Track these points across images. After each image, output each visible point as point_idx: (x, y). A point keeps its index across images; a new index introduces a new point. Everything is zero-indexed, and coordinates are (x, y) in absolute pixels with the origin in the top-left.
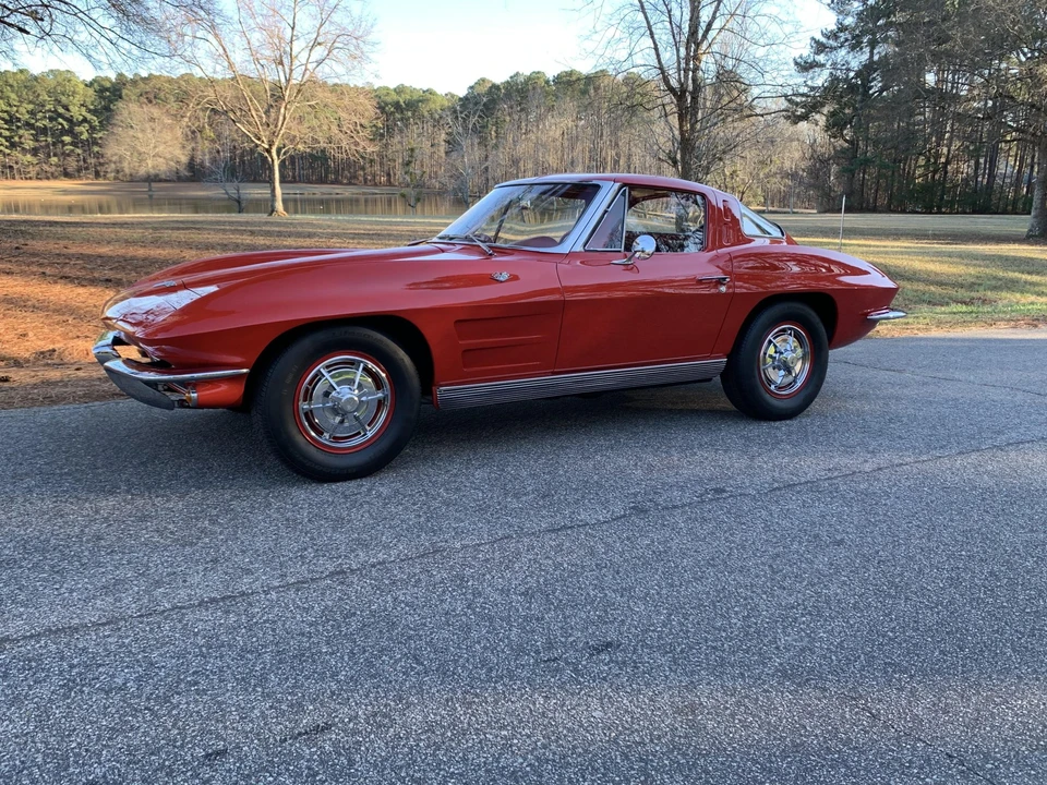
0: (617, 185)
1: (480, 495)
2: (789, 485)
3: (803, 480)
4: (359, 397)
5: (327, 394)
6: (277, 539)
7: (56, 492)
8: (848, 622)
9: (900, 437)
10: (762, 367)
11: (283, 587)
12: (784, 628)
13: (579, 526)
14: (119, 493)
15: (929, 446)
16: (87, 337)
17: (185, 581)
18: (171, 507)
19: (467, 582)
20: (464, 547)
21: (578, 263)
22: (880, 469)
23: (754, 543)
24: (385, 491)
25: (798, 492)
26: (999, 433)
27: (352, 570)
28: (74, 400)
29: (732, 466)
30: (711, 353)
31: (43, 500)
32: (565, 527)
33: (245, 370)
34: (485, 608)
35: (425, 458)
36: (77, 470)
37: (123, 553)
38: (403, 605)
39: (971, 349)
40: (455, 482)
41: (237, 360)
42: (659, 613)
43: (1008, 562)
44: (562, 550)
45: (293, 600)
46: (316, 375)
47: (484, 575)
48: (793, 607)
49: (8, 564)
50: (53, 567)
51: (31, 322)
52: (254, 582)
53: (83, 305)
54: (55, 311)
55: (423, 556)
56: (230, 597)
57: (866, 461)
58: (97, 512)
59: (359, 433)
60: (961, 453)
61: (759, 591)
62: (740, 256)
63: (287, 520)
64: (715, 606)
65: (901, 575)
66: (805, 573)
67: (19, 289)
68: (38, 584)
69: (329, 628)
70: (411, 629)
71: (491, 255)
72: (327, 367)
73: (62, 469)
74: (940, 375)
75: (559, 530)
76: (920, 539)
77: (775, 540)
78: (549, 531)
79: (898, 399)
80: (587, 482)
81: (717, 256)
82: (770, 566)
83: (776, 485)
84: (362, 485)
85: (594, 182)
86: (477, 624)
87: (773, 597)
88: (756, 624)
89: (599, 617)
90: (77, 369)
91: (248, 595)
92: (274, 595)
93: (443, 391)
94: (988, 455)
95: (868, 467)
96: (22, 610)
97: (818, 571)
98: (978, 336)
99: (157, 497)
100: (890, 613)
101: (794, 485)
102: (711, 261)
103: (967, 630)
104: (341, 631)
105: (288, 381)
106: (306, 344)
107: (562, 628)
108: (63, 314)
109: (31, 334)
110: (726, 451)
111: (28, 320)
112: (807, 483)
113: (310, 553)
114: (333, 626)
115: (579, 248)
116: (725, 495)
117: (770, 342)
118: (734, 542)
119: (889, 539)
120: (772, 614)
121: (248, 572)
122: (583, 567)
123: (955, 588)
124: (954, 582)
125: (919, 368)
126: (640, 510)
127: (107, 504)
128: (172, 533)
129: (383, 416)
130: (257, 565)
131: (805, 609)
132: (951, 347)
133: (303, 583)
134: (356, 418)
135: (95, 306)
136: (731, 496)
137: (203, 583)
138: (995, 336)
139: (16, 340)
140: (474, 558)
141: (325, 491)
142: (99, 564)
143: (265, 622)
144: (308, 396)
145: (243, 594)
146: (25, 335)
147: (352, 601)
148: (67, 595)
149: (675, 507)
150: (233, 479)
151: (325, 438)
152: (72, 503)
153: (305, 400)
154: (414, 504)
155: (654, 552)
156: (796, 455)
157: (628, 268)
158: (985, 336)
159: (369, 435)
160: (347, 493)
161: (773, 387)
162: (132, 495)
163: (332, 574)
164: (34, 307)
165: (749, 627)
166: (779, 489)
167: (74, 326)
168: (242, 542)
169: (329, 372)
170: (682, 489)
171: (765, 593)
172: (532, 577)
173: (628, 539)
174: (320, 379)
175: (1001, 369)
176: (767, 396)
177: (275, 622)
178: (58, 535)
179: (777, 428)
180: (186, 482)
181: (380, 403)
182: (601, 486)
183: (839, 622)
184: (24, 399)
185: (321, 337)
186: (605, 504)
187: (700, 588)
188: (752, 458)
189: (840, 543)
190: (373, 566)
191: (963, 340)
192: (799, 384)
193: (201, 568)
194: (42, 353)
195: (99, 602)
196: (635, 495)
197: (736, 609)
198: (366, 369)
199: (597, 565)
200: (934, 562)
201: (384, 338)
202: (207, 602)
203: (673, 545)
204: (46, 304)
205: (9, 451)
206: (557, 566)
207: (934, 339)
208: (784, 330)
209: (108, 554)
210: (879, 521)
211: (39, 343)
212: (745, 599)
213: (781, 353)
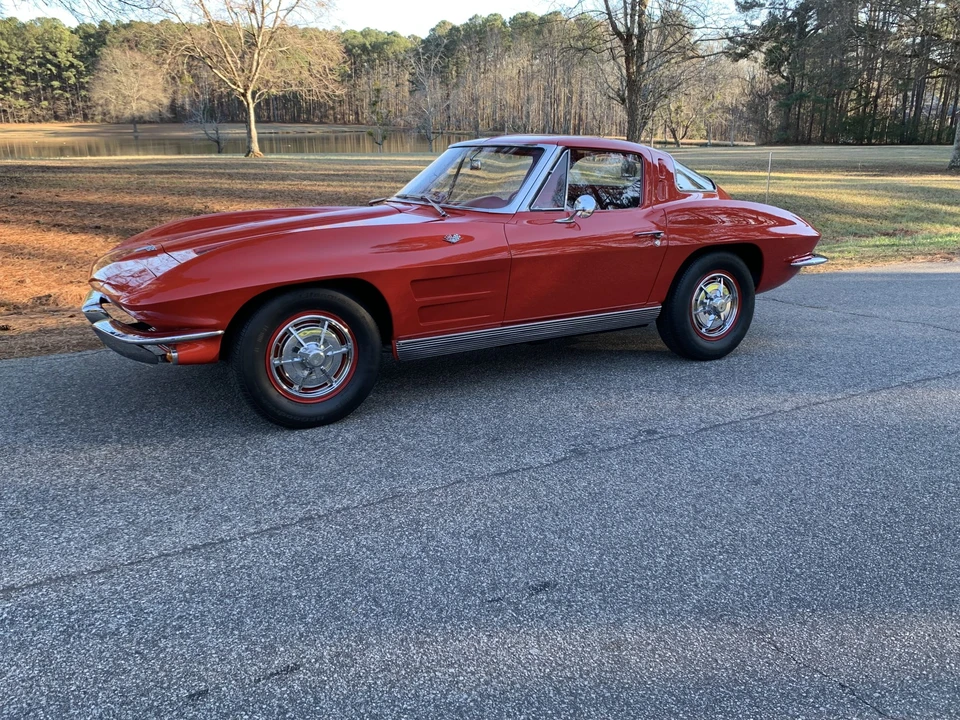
0: (560, 148)
1: (436, 439)
2: (716, 426)
3: (727, 420)
4: (325, 352)
5: (296, 350)
6: (252, 487)
7: (54, 442)
8: (760, 560)
9: (818, 375)
10: (694, 313)
11: (258, 533)
12: (704, 566)
13: (524, 469)
14: (111, 443)
15: (845, 386)
16: (79, 282)
17: (170, 529)
18: (156, 456)
19: (422, 526)
20: (421, 492)
21: (525, 222)
22: (798, 408)
23: (680, 484)
24: (350, 437)
25: (723, 432)
26: (908, 370)
27: (319, 516)
28: (69, 349)
29: (665, 407)
30: (647, 301)
31: (42, 450)
32: (511, 471)
33: (220, 332)
34: (437, 551)
35: (387, 404)
36: (72, 420)
37: (115, 502)
38: (364, 550)
39: (889, 284)
40: (414, 427)
41: (213, 322)
42: (593, 554)
43: (907, 498)
44: (508, 493)
45: (267, 546)
46: (285, 334)
47: (437, 519)
48: (712, 546)
49: (12, 515)
50: (52, 517)
51: (28, 269)
52: (231, 529)
53: (76, 252)
54: (49, 258)
55: (383, 501)
56: (210, 544)
57: (786, 401)
58: (91, 462)
59: (326, 384)
60: (872, 391)
61: (682, 530)
62: (675, 211)
63: (262, 467)
64: (642, 546)
65: (811, 512)
66: (724, 512)
67: (15, 237)
68: (39, 534)
69: (299, 572)
70: (371, 572)
71: (444, 216)
72: (295, 325)
73: (58, 419)
74: (859, 311)
75: (505, 473)
76: (830, 476)
77: (699, 480)
78: (496, 475)
79: (819, 336)
80: (533, 425)
81: (653, 212)
82: (694, 506)
83: (703, 425)
84: (330, 432)
85: (539, 146)
86: (430, 567)
87: (695, 536)
88: (678, 562)
89: (539, 557)
90: (71, 317)
91: (227, 541)
92: (249, 541)
93: (402, 344)
94: (896, 392)
95: (787, 407)
96: (25, 559)
97: (737, 510)
98: (895, 271)
99: (145, 445)
100: (799, 550)
101: (719, 425)
102: (647, 216)
103: (866, 566)
104: (309, 576)
105: (260, 339)
106: (275, 305)
107: (506, 569)
108: (57, 261)
109: (28, 281)
110: (659, 392)
111: (25, 267)
112: (730, 423)
113: (282, 501)
114: (301, 570)
115: (525, 208)
116: (656, 436)
117: (701, 289)
118: (662, 482)
119: (802, 478)
120: (693, 553)
121: (227, 519)
122: (526, 509)
123: (858, 525)
124: (857, 519)
125: (840, 304)
126: (579, 453)
127: (101, 453)
128: (158, 481)
129: (347, 369)
130: (234, 513)
131: (723, 547)
132: (871, 282)
133: (276, 529)
134: (323, 371)
135: (86, 253)
136: (662, 437)
137: (186, 531)
138: (912, 271)
139: (14, 286)
140: (429, 502)
141: (295, 438)
142: (93, 514)
143: (241, 567)
144: (279, 353)
145: (222, 541)
146: (22, 282)
147: (319, 546)
148: (65, 544)
149: (611, 449)
150: (214, 427)
151: (295, 390)
152: (68, 453)
153: (275, 356)
154: (376, 450)
155: (590, 493)
156: (723, 395)
157: (570, 225)
158: (904, 271)
159: (335, 385)
160: (316, 439)
161: (704, 330)
162: (123, 444)
163: (301, 520)
164: (30, 254)
165: (672, 565)
166: (705, 429)
167: (67, 272)
168: (222, 490)
169: (297, 330)
170: (618, 431)
171: (688, 532)
172: (480, 520)
173: (567, 481)
174: (289, 337)
175: (916, 304)
176: (699, 339)
177: (250, 567)
178: (56, 485)
179: (707, 368)
180: (171, 431)
181: (345, 356)
182: (545, 430)
183: (753, 559)
184: (24, 348)
185: (288, 298)
186: (548, 448)
187: (630, 528)
188: (683, 399)
189: (757, 482)
190: (338, 512)
191: (883, 275)
192: (727, 327)
193: (184, 515)
194: (40, 298)
195: (94, 551)
196: (576, 438)
197: (661, 548)
198: (331, 327)
199: (539, 507)
200: (841, 500)
201: (346, 298)
202: (190, 549)
203: (607, 485)
204: (41, 251)
205: (11, 401)
206: (503, 509)
207: (856, 275)
208: (714, 278)
209: (101, 503)
210: (795, 460)
211: (36, 289)
212: (670, 539)
213: (711, 299)
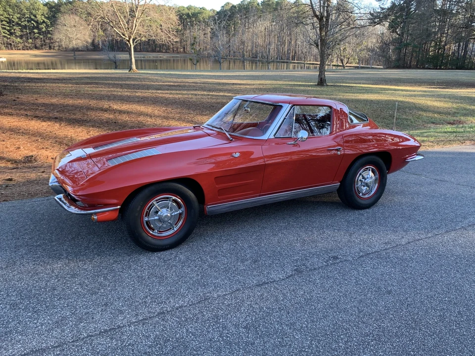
0: (290, 105)
1: (226, 260)
2: (368, 254)
3: (374, 250)
4: (171, 214)
5: (157, 212)
6: (134, 290)
7: (34, 258)
8: (392, 345)
9: (419, 221)
10: (356, 186)
11: (137, 322)
12: (364, 349)
13: (271, 282)
14: (63, 259)
15: (433, 228)
16: (47, 148)
17: (93, 318)
18: (87, 266)
19: (220, 319)
20: (219, 296)
21: (273, 144)
22: (409, 243)
23: (350, 293)
24: (182, 257)
25: (371, 258)
26: (465, 218)
27: (168, 312)
28: (42, 195)
29: (341, 240)
30: (333, 181)
31: (28, 263)
32: (265, 283)
33: (119, 207)
34: (228, 337)
36: (43, 243)
37: (65, 299)
38: (191, 335)
39: (453, 159)
40: (214, 251)
41: (115, 201)
42: (307, 340)
43: (467, 305)
44: (263, 298)
45: (141, 331)
46: (151, 205)
47: (227, 315)
48: (368, 335)
49: (13, 306)
50: (33, 308)
51: (22, 141)
52: (124, 319)
53: (45, 132)
54: (33, 135)
55: (199, 302)
56: (113, 329)
57: (403, 237)
58: (53, 272)
59: (171, 229)
60: (447, 232)
61: (352, 325)
62: (348, 136)
63: (138, 277)
64: (332, 335)
65: (418, 313)
66: (373, 313)
67: (16, 123)
68: (27, 319)
69: (158, 349)
70: (194, 350)
71: (231, 140)
72: (156, 201)
73: (37, 242)
74: (438, 177)
75: (262, 285)
76: (427, 289)
77: (360, 291)
78: (257, 285)
79: (418, 194)
80: (275, 251)
81: (337, 137)
82: (358, 308)
83: (361, 254)
84: (172, 254)
85: (280, 104)
86: (224, 347)
87: (359, 329)
88: (351, 346)
89: (280, 342)
90: (43, 172)
91: (121, 327)
92: (132, 328)
93: (209, 208)
94: (459, 232)
95: (404, 241)
96: (20, 337)
97: (380, 311)
98: (456, 151)
99: (80, 261)
100: (412, 340)
101: (370, 254)
102: (334, 139)
103: (447, 350)
104: (163, 351)
105: (138, 209)
106: (146, 192)
107: (263, 350)
108: (36, 137)
109: (22, 148)
110: (338, 230)
111: (20, 140)
112: (375, 252)
113: (149, 300)
114: (159, 348)
115: (272, 137)
116: (338, 261)
117: (360, 174)
118: (341, 292)
119: (413, 290)
120: (358, 340)
121: (121, 312)
122: (273, 309)
123: (442, 322)
124: (442, 318)
125: (428, 173)
126: (298, 271)
127: (58, 265)
128: (87, 286)
129: (180, 223)
130: (125, 308)
131: (373, 336)
132: (444, 158)
133: (146, 319)
134: (170, 223)
135: (50, 132)
136: (341, 261)
137: (101, 320)
138: (464, 151)
139: (15, 151)
140: (223, 303)
141: (155, 257)
142: (54, 307)
143: (129, 345)
144: (148, 214)
145: (119, 327)
146: (19, 148)
147: (168, 332)
148: (40, 327)
149: (315, 269)
150: (114, 249)
151: (156, 233)
152: (41, 265)
153: (146, 216)
154: (196, 267)
155: (305, 299)
156: (371, 233)
157: (294, 145)
158: (460, 151)
159: (175, 229)
160: (165, 259)
161: (361, 194)
162: (69, 260)
163: (159, 314)
164: (23, 133)
165: (348, 348)
166: (362, 256)
167: (41, 143)
168: (118, 292)
169: (157, 203)
170: (318, 256)
171: (355, 326)
172: (250, 316)
173: (294, 290)
174: (153, 206)
175: (467, 173)
176: (358, 199)
177: (133, 345)
178: (35, 287)
179: (363, 215)
180: (93, 251)
181: (180, 214)
182: (281, 254)
183: (388, 345)
184: (19, 194)
185: (153, 188)
186: (283, 267)
187: (326, 323)
188: (351, 235)
189: (389, 292)
190: (177, 309)
191: (450, 153)
192: (373, 192)
193: (100, 309)
194: (27, 157)
195: (55, 333)
196: (297, 260)
197: (342, 337)
198: (173, 200)
199: (279, 308)
200: (433, 305)
202: (103, 332)
203: (313, 294)
204: (28, 131)
205: (13, 230)
206: (261, 309)
207: (436, 153)
208: (367, 168)
209: (58, 300)
210: (408, 278)
211: (26, 152)
212: (346, 330)
213: (365, 179)
